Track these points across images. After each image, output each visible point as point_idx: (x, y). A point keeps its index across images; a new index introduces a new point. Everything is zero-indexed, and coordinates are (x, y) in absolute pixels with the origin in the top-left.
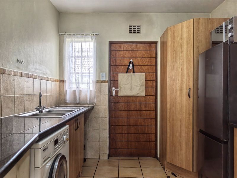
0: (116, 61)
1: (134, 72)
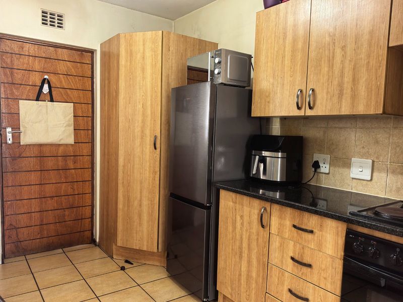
0: (12, 74)
1: (52, 100)
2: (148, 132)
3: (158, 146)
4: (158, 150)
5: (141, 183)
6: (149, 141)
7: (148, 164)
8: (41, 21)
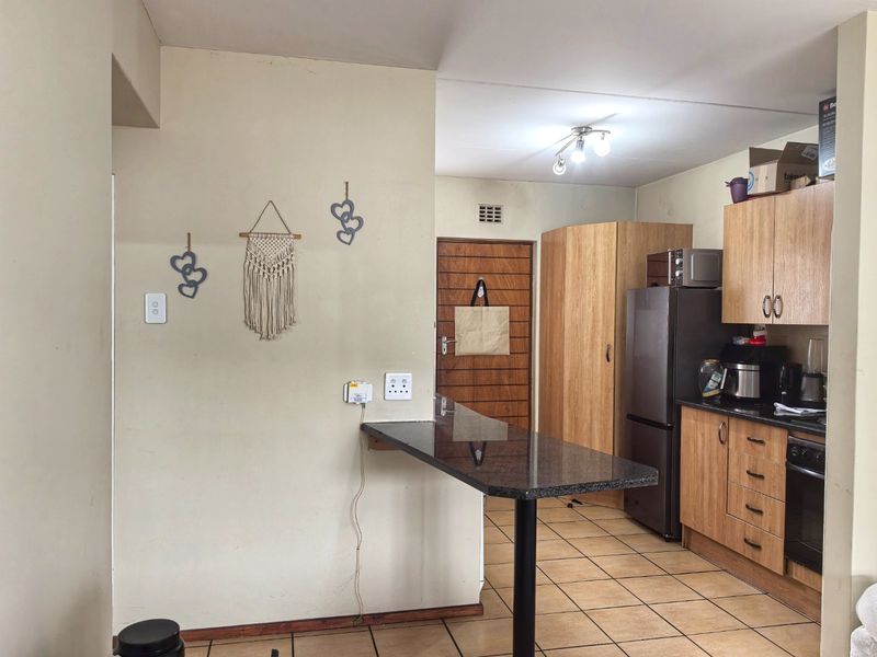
0: (449, 279)
1: (487, 305)
2: (599, 341)
3: (612, 357)
4: (612, 362)
5: (591, 403)
6: (600, 351)
7: (599, 379)
8: (478, 218)
